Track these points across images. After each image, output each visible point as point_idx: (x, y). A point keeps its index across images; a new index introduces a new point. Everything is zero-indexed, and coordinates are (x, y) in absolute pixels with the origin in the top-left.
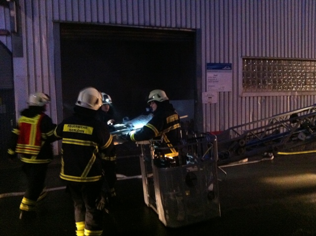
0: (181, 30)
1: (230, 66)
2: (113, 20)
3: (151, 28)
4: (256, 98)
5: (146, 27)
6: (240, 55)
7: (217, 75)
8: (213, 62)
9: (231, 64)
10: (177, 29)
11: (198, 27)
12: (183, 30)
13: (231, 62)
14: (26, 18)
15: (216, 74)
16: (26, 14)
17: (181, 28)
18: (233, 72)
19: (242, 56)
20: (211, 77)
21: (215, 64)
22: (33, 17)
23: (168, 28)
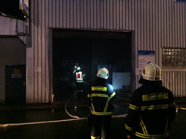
0: (122, 31)
1: (154, 53)
2: (82, 27)
3: (104, 30)
4: (171, 73)
5: (101, 30)
6: (160, 46)
7: (145, 58)
8: (142, 50)
9: (154, 51)
10: (120, 31)
11: (133, 29)
12: (123, 31)
14: (34, 26)
16: (34, 24)
17: (123, 30)
18: (156, 57)
20: (141, 59)
21: (144, 51)
22: (38, 26)
23: (114, 30)
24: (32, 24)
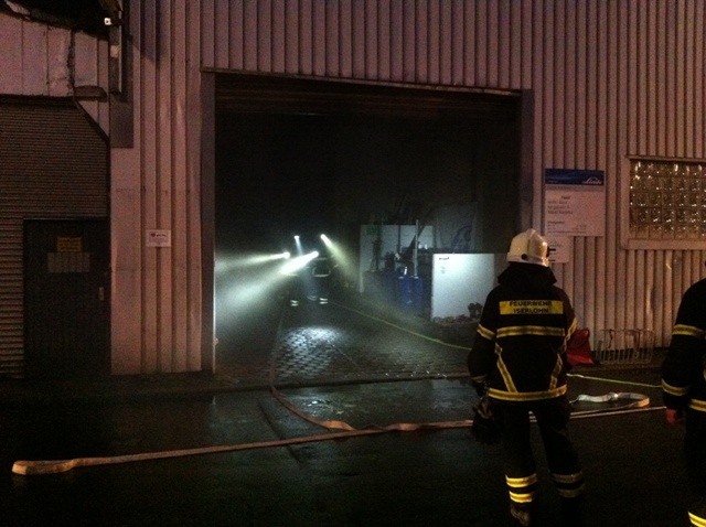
0: (486, 91)
1: (602, 179)
2: (334, 70)
3: (418, 87)
4: (660, 254)
5: (407, 86)
6: (623, 151)
7: (569, 198)
8: (560, 166)
9: (602, 172)
10: (478, 91)
11: (527, 86)
12: (491, 92)
13: (602, 167)
14: (142, 62)
15: (566, 194)
16: (143, 52)
17: (488, 87)
18: (607, 192)
19: (628, 154)
20: (554, 202)
21: (564, 171)
22: (158, 60)
23: (457, 86)
24: (137, 53)
